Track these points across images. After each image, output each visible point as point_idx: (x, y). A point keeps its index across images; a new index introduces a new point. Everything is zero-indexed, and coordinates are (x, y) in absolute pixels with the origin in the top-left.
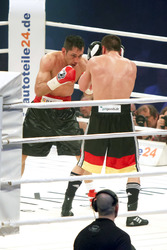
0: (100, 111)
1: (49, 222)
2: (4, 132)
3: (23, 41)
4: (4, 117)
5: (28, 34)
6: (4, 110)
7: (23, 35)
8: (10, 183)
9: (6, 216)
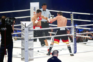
0: (61, 30)
1: (41, 58)
2: (29, 36)
3: (34, 14)
4: (29, 32)
6: (29, 31)
7: (34, 12)
8: (31, 48)
9: (30, 56)
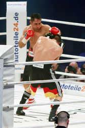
2: (4, 79)
3: (15, 28)
5: (17, 24)
7: (14, 24)
8: (8, 107)
